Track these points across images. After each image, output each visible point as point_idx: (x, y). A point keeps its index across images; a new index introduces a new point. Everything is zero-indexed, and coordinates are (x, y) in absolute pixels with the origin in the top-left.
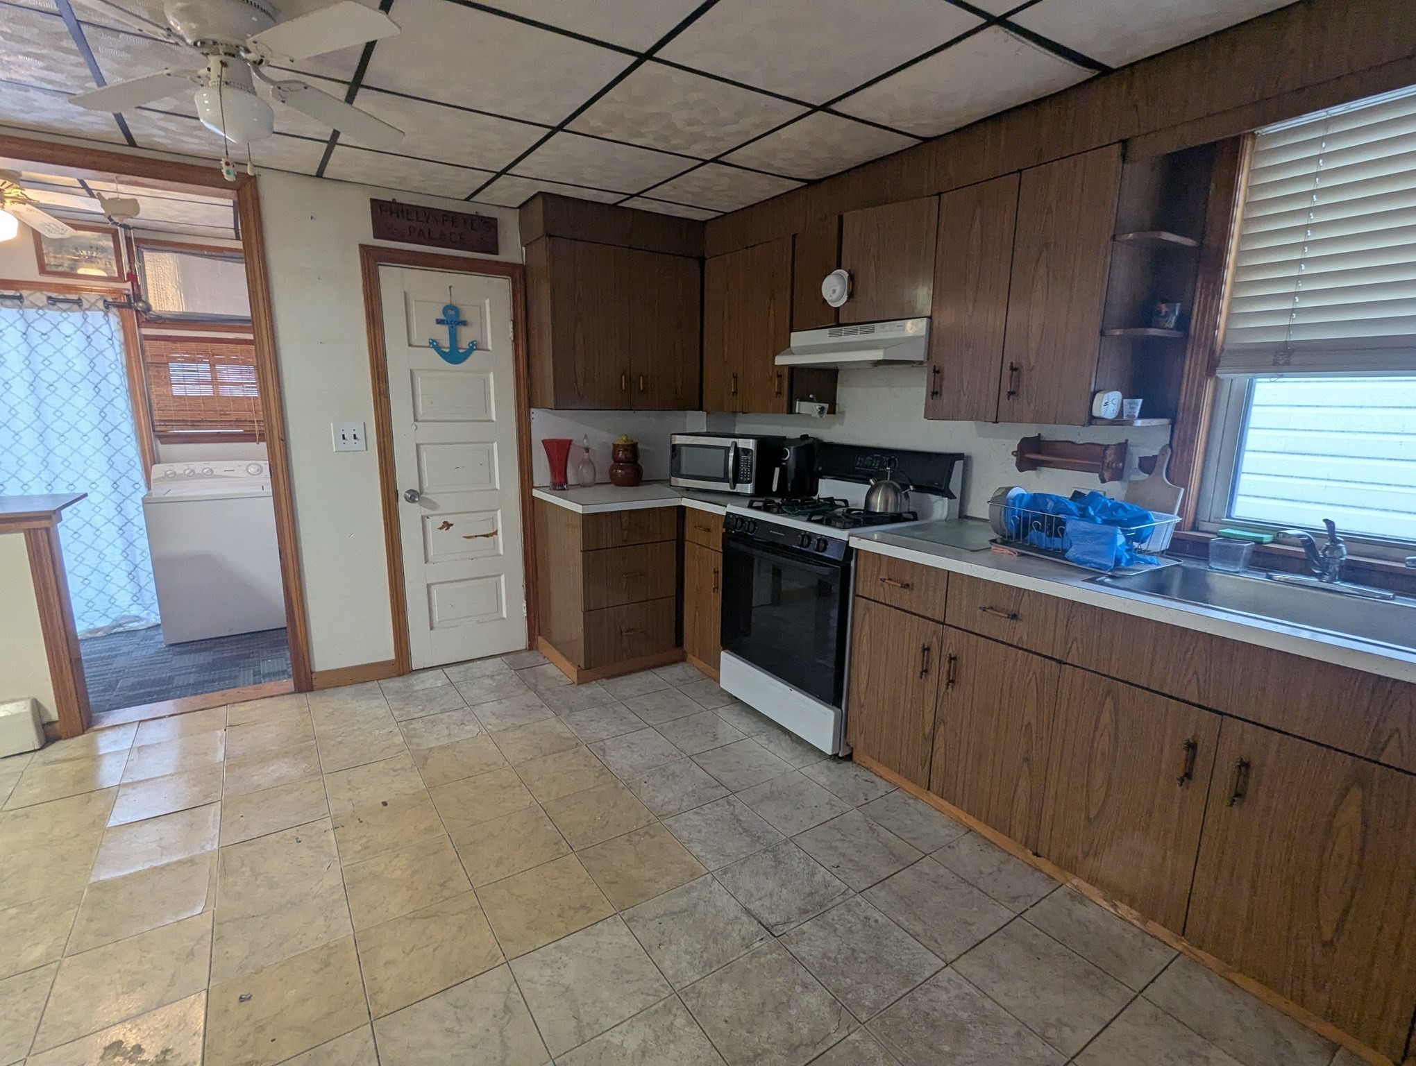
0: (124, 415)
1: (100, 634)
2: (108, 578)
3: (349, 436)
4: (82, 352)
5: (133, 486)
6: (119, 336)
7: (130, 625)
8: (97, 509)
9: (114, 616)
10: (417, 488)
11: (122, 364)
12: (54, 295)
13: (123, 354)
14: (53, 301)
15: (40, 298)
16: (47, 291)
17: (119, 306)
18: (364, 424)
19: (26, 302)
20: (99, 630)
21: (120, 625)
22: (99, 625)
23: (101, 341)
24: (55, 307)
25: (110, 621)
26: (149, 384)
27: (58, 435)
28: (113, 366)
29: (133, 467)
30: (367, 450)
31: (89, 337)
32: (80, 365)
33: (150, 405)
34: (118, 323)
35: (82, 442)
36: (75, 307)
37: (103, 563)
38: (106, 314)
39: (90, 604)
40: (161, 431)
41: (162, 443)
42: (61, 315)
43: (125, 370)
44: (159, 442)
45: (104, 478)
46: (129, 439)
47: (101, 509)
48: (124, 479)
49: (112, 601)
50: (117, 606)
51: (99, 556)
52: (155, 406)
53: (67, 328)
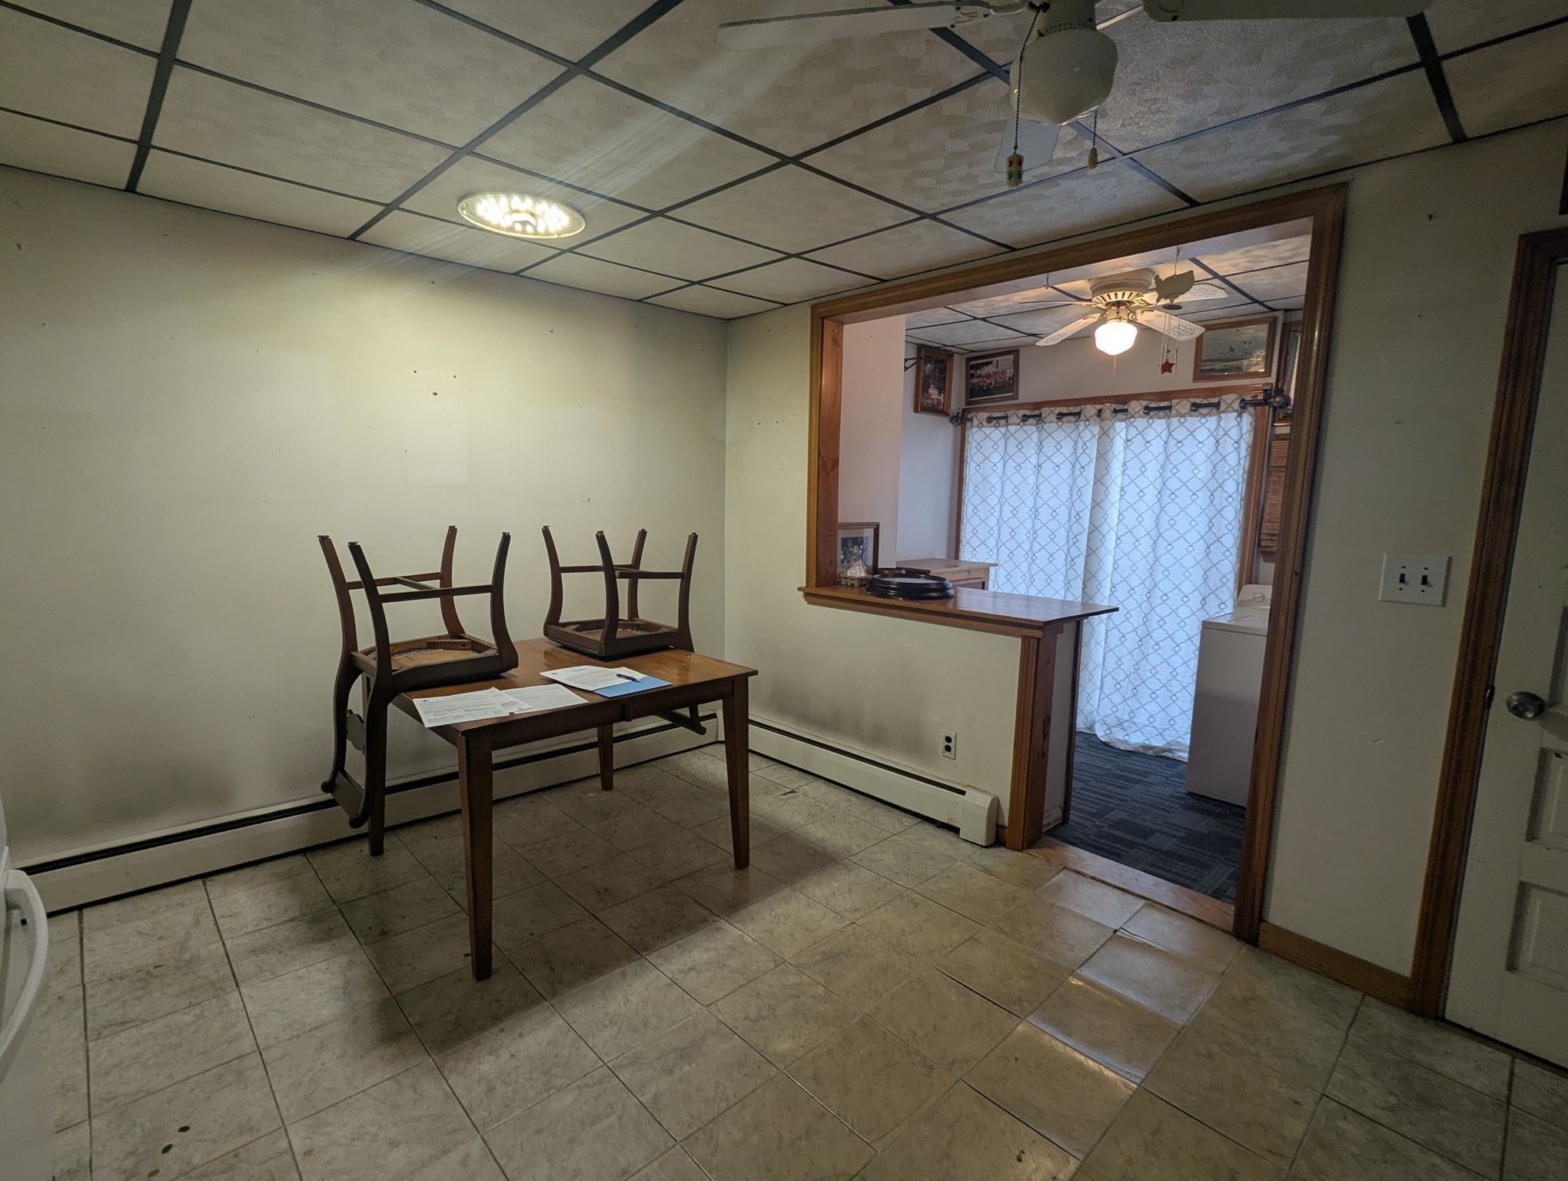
0: (1230, 527)
1: (1150, 752)
2: (1174, 698)
3: (1414, 579)
4: (1209, 458)
5: (1219, 606)
6: (1248, 438)
7: (1180, 754)
8: (1182, 624)
9: (1169, 739)
10: (1544, 694)
11: (1244, 469)
12: (1198, 401)
13: (1248, 459)
14: (1196, 407)
15: (1185, 405)
16: (1193, 397)
17: (1255, 404)
18: (1450, 559)
19: (1173, 411)
20: (1151, 748)
21: (1170, 751)
22: (1154, 743)
23: (1228, 446)
24: (1197, 413)
25: (1165, 742)
26: (1267, 492)
27: (1166, 544)
28: (1232, 472)
29: (1224, 584)
30: (1444, 604)
31: (1217, 442)
32: (1204, 473)
33: (1262, 518)
34: (1251, 424)
35: (1186, 553)
36: (1215, 410)
37: (1174, 682)
38: (1240, 415)
39: (1151, 720)
40: (1267, 547)
41: (1265, 561)
42: (1199, 421)
43: (1245, 476)
44: (1262, 559)
45: (1197, 593)
46: (1227, 553)
47: (1186, 624)
48: (1212, 596)
49: (1172, 722)
50: (1175, 730)
51: (1171, 673)
52: (1266, 518)
53: (1202, 434)
